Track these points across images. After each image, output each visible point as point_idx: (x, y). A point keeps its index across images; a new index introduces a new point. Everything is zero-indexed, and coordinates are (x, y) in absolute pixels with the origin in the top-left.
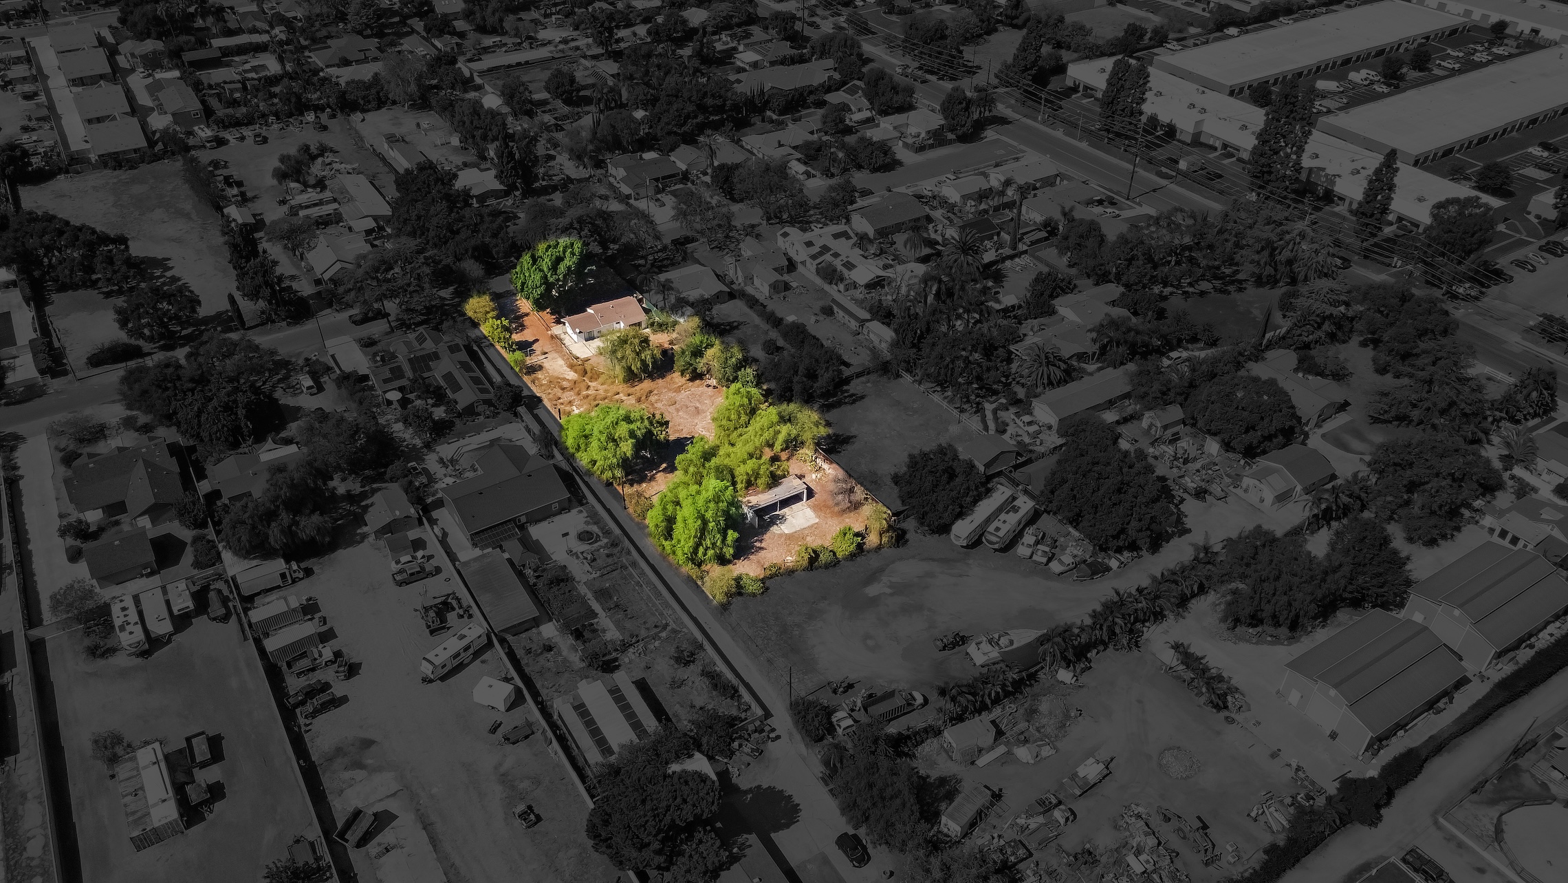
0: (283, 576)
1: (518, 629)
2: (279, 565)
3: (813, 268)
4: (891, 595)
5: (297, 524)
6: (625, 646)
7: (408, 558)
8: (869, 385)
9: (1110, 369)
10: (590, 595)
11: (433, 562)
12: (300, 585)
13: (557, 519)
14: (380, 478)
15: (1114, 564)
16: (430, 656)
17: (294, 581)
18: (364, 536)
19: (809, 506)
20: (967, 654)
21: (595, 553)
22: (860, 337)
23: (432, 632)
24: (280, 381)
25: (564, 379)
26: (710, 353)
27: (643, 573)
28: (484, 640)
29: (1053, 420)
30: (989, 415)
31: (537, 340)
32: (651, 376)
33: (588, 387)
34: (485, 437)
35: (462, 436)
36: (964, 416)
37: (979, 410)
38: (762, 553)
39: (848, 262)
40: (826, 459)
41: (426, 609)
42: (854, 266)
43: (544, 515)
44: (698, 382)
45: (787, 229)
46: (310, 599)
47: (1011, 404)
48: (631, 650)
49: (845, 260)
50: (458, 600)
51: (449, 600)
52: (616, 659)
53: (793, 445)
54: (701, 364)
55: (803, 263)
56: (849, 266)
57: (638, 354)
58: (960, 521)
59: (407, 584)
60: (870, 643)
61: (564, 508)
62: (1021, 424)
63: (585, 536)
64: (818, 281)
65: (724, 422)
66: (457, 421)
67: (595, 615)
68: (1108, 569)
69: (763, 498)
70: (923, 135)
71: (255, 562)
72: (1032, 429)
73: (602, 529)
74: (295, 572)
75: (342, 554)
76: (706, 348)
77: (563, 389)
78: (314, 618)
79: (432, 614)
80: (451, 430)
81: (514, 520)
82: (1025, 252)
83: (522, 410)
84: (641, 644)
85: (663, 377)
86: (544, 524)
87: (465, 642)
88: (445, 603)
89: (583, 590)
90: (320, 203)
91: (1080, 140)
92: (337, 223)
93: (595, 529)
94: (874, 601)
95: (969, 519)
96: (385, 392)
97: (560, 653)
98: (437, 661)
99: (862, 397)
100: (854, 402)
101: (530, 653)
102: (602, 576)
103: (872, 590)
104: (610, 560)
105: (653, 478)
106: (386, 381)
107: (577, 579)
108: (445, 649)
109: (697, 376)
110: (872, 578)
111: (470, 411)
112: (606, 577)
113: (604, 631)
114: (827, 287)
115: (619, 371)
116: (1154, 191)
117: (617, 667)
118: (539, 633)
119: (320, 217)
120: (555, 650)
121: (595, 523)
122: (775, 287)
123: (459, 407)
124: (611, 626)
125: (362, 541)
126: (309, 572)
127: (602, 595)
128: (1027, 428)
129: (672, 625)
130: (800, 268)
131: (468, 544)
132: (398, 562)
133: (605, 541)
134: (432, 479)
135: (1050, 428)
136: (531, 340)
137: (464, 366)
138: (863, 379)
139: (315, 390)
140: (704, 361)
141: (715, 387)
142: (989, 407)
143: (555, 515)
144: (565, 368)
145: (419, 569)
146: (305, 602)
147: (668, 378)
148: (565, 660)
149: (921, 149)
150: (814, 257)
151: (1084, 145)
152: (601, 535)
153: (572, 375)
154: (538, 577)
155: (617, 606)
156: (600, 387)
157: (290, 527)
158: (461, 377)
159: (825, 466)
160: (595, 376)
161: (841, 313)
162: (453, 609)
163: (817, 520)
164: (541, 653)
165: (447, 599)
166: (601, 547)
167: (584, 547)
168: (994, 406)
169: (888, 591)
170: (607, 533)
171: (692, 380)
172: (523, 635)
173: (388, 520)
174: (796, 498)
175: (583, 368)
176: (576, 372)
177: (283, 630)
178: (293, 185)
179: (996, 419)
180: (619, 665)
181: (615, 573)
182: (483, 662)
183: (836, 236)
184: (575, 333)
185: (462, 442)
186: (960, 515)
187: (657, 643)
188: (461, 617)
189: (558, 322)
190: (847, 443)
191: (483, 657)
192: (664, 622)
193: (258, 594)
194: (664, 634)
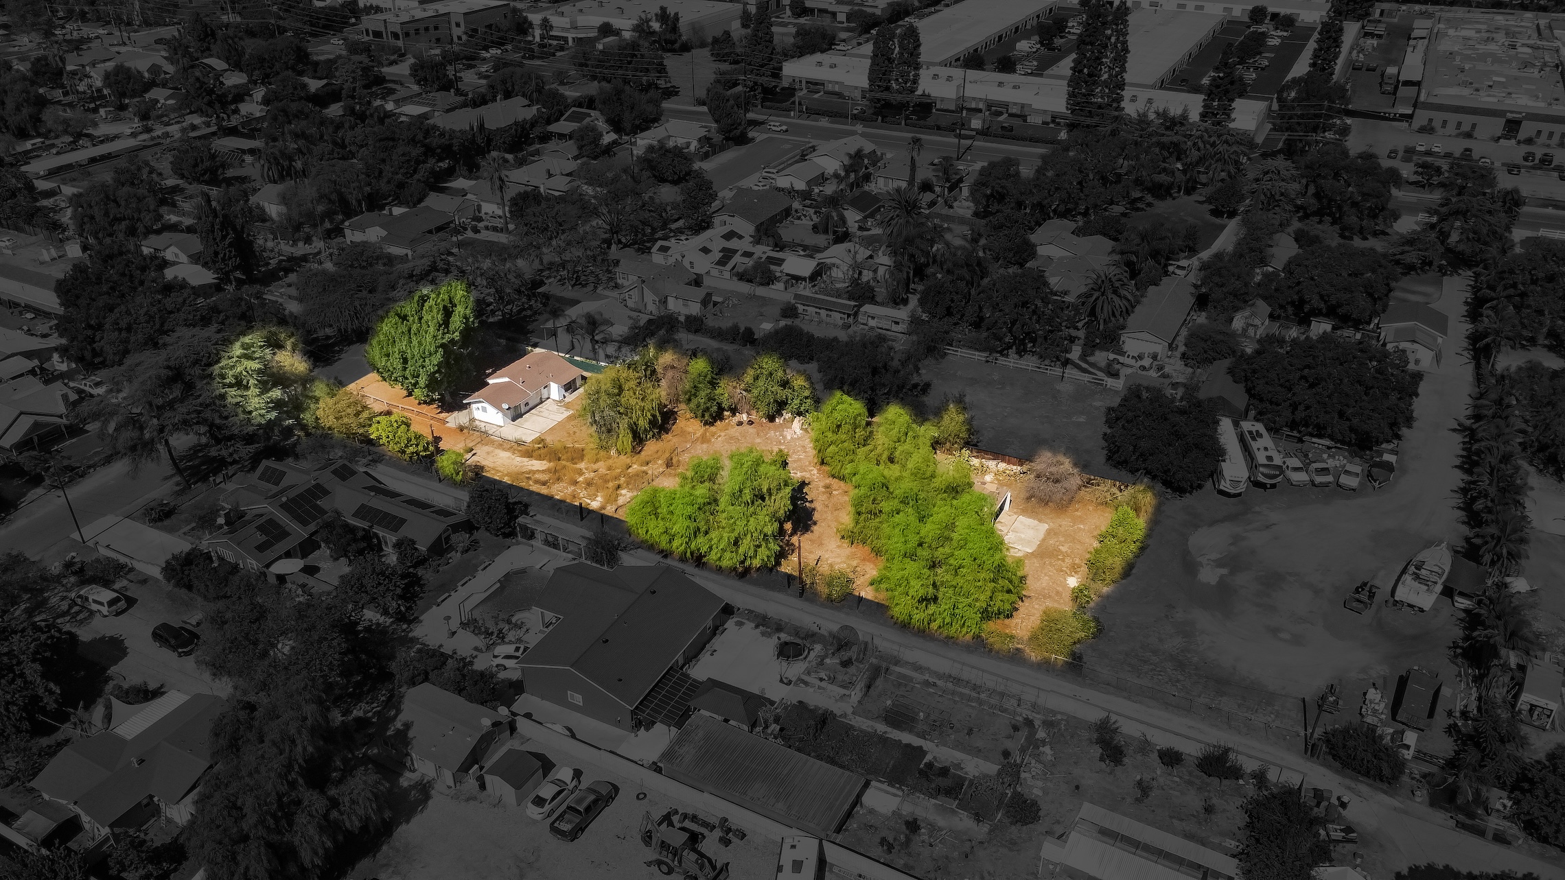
4: (1232, 574)
6: (1012, 771)
7: (551, 787)
10: (881, 728)
11: (587, 780)
15: (1389, 458)
18: (424, 788)
19: (1018, 514)
20: (1397, 602)
21: (825, 668)
25: (534, 472)
27: (918, 668)
29: (1160, 348)
30: (1084, 365)
32: (657, 433)
33: (579, 471)
34: (486, 578)
37: (1066, 362)
38: (1031, 584)
39: (768, 258)
40: (984, 455)
42: (781, 260)
43: (699, 645)
44: (720, 423)
45: (662, 243)
48: (1026, 775)
49: (765, 256)
52: (1020, 797)
55: (710, 273)
56: (775, 261)
58: (1224, 464)
59: (583, 830)
60: (1284, 635)
61: (717, 627)
62: (1132, 362)
63: (786, 652)
64: (744, 288)
66: (421, 571)
67: (921, 752)
68: (1392, 464)
70: (695, 143)
72: (1146, 363)
77: (545, 483)
80: (423, 586)
81: (675, 665)
83: (525, 520)
84: (1031, 760)
85: (669, 430)
86: (705, 657)
89: (863, 723)
91: (852, 124)
93: (786, 637)
94: (1226, 588)
95: (1228, 459)
96: (268, 566)
97: (935, 827)
102: (867, 693)
103: (1207, 577)
104: (853, 670)
107: (838, 712)
109: (716, 416)
110: (1189, 565)
111: (440, 548)
112: (873, 693)
113: (958, 766)
114: (761, 290)
115: (623, 434)
117: (1035, 807)
118: (873, 811)
120: (923, 824)
121: (779, 630)
124: (959, 755)
125: (427, 797)
127: (898, 718)
130: (708, 281)
132: (539, 802)
133: (819, 646)
134: (462, 661)
137: (379, 492)
141: (751, 423)
142: (1074, 358)
143: (708, 641)
144: (520, 459)
147: (678, 429)
148: (954, 833)
149: (709, 155)
151: (860, 128)
152: (803, 642)
153: (538, 464)
155: (934, 725)
158: (386, 507)
159: (986, 463)
160: (579, 455)
161: (811, 310)
162: (701, 835)
163: (1046, 526)
164: (910, 839)
167: (802, 666)
168: (1076, 353)
169: (1224, 571)
170: (812, 636)
171: (708, 423)
173: (471, 741)
175: (548, 452)
176: (540, 459)
179: (1094, 365)
180: (1035, 803)
181: (879, 682)
183: (726, 238)
184: (501, 410)
185: (457, 596)
187: (1048, 751)
188: (727, 841)
189: (452, 408)
192: (1020, 718)
194: (1041, 735)
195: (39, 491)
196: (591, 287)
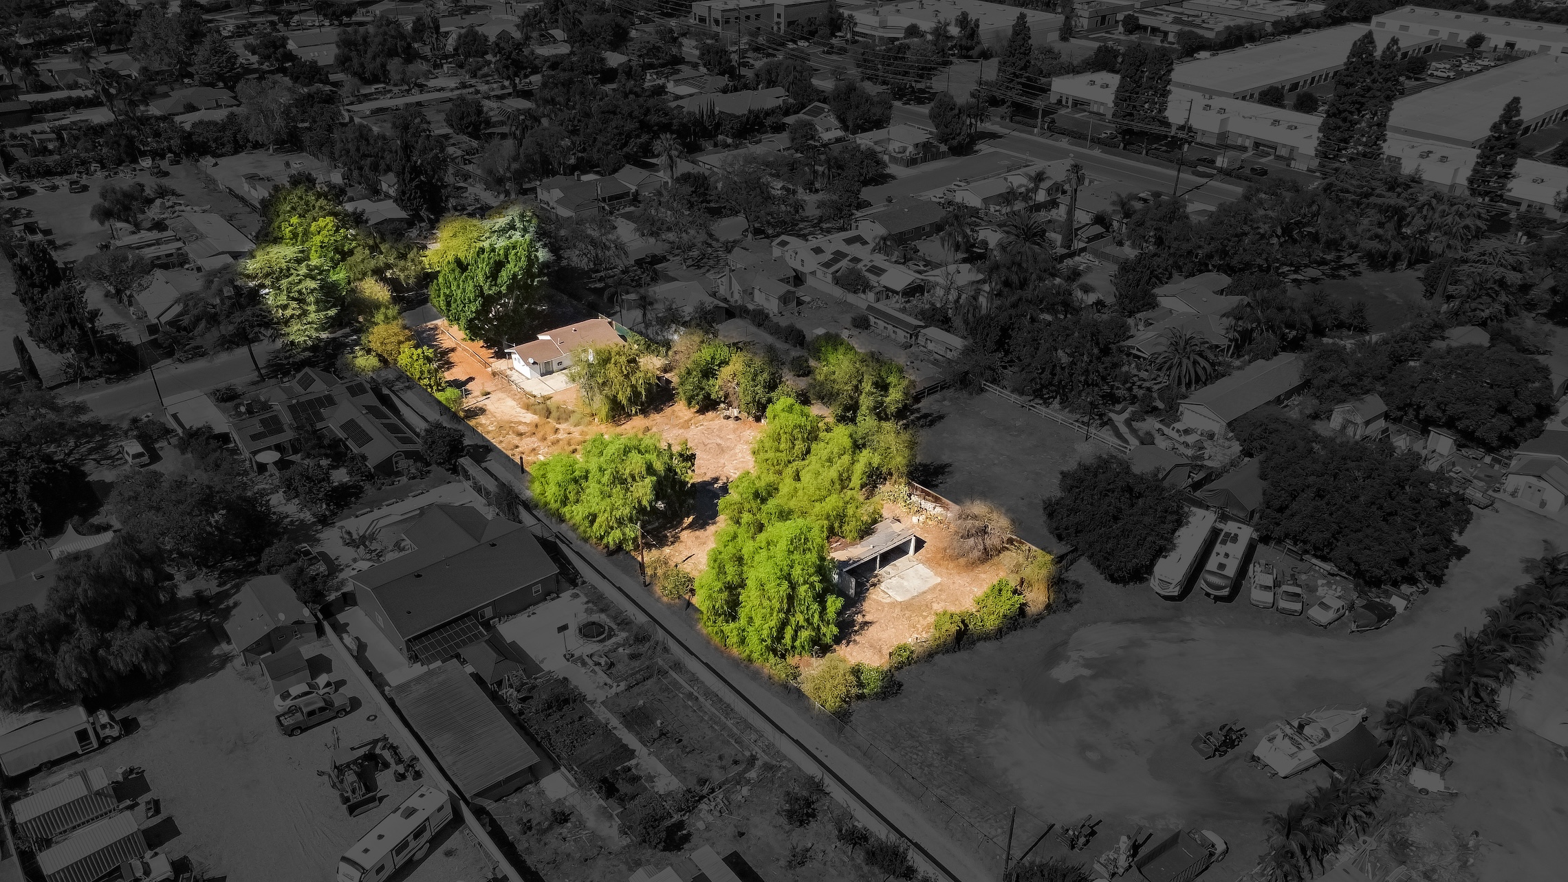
0: (82, 736)
1: (498, 791)
2: (77, 716)
3: (829, 278)
4: (1094, 677)
5: (107, 645)
6: (691, 801)
7: (304, 688)
8: (946, 403)
9: (1261, 362)
10: (615, 722)
11: (347, 692)
12: (114, 750)
13: (541, 608)
14: (251, 571)
15: (1398, 603)
16: (354, 853)
17: (103, 744)
18: (226, 659)
19: (920, 561)
20: (1255, 759)
21: (611, 655)
22: (913, 349)
23: (352, 810)
24: (90, 451)
25: (520, 423)
27: (694, 679)
28: (448, 813)
29: (1218, 426)
30: (1123, 429)
31: (471, 379)
32: (644, 412)
33: (557, 430)
34: (411, 504)
35: (375, 504)
36: (1092, 430)
37: (1106, 423)
38: (871, 632)
39: (873, 266)
40: (926, 496)
41: (340, 770)
42: (884, 271)
43: (520, 603)
44: (710, 414)
45: (783, 237)
46: (131, 771)
47: (1147, 412)
48: (703, 806)
49: (870, 264)
50: (394, 749)
51: (378, 751)
52: (680, 825)
53: (875, 478)
54: (715, 387)
55: (813, 273)
56: (877, 271)
58: (1161, 560)
59: (303, 730)
60: (1092, 755)
61: (550, 592)
62: (1174, 435)
63: (590, 631)
64: (838, 292)
66: (367, 486)
67: (631, 754)
68: (1392, 612)
69: (861, 551)
71: (31, 716)
72: (1191, 439)
73: (615, 618)
74: (104, 727)
75: (188, 691)
76: (719, 365)
77: (520, 434)
78: (137, 804)
79: (350, 777)
80: (357, 498)
81: (473, 614)
82: (1084, 250)
83: (465, 462)
84: (719, 794)
85: (658, 410)
86: (522, 618)
87: (415, 821)
88: (371, 757)
89: (603, 714)
90: (158, 242)
91: (1091, 148)
92: (181, 265)
93: (602, 618)
94: (1071, 690)
95: (1173, 556)
96: (255, 453)
97: (581, 825)
98: (368, 862)
99: (941, 417)
100: (932, 423)
101: (530, 828)
102: (629, 688)
103: (1063, 673)
104: (636, 664)
105: (676, 539)
106: (255, 437)
107: (589, 697)
108: (380, 837)
109: (708, 405)
110: (1054, 656)
111: (387, 469)
112: (636, 690)
113: (651, 779)
114: (851, 298)
115: (600, 404)
117: (687, 838)
118: (541, 793)
119: (158, 258)
120: (573, 819)
121: (602, 611)
122: (785, 299)
123: (370, 464)
124: (661, 768)
125: (222, 665)
126: (129, 726)
127: (636, 719)
128: (1182, 439)
129: (763, 758)
130: (810, 281)
131: (402, 659)
132: (285, 696)
133: (624, 635)
134: (334, 568)
135: (1211, 436)
136: (463, 378)
137: (371, 410)
138: (937, 396)
139: (146, 459)
140: (719, 382)
141: (737, 418)
142: (1119, 420)
143: (535, 604)
144: (519, 410)
145: (322, 704)
146: (120, 778)
147: (668, 411)
148: (594, 835)
150: (827, 265)
151: (1097, 152)
152: (614, 627)
153: (529, 417)
154: (523, 700)
155: (663, 734)
156: (572, 429)
157: (94, 651)
158: (367, 424)
159: (928, 505)
160: (564, 415)
161: (881, 324)
162: (386, 765)
163: (939, 580)
164: (550, 828)
165: (374, 748)
166: (619, 645)
167: (591, 647)
168: (1126, 415)
169: (1087, 672)
170: (625, 623)
171: (703, 410)
172: (514, 799)
173: (266, 630)
174: (900, 551)
175: (545, 408)
176: (535, 413)
177: (80, 831)
178: (119, 225)
179: (1134, 431)
180: (689, 835)
181: (649, 682)
182: (449, 854)
183: (849, 241)
184: (527, 364)
185: (377, 513)
187: (745, 791)
188: (401, 777)
189: (501, 355)
190: (943, 474)
191: (449, 844)
192: (747, 754)
193: (37, 771)
194: (752, 774)
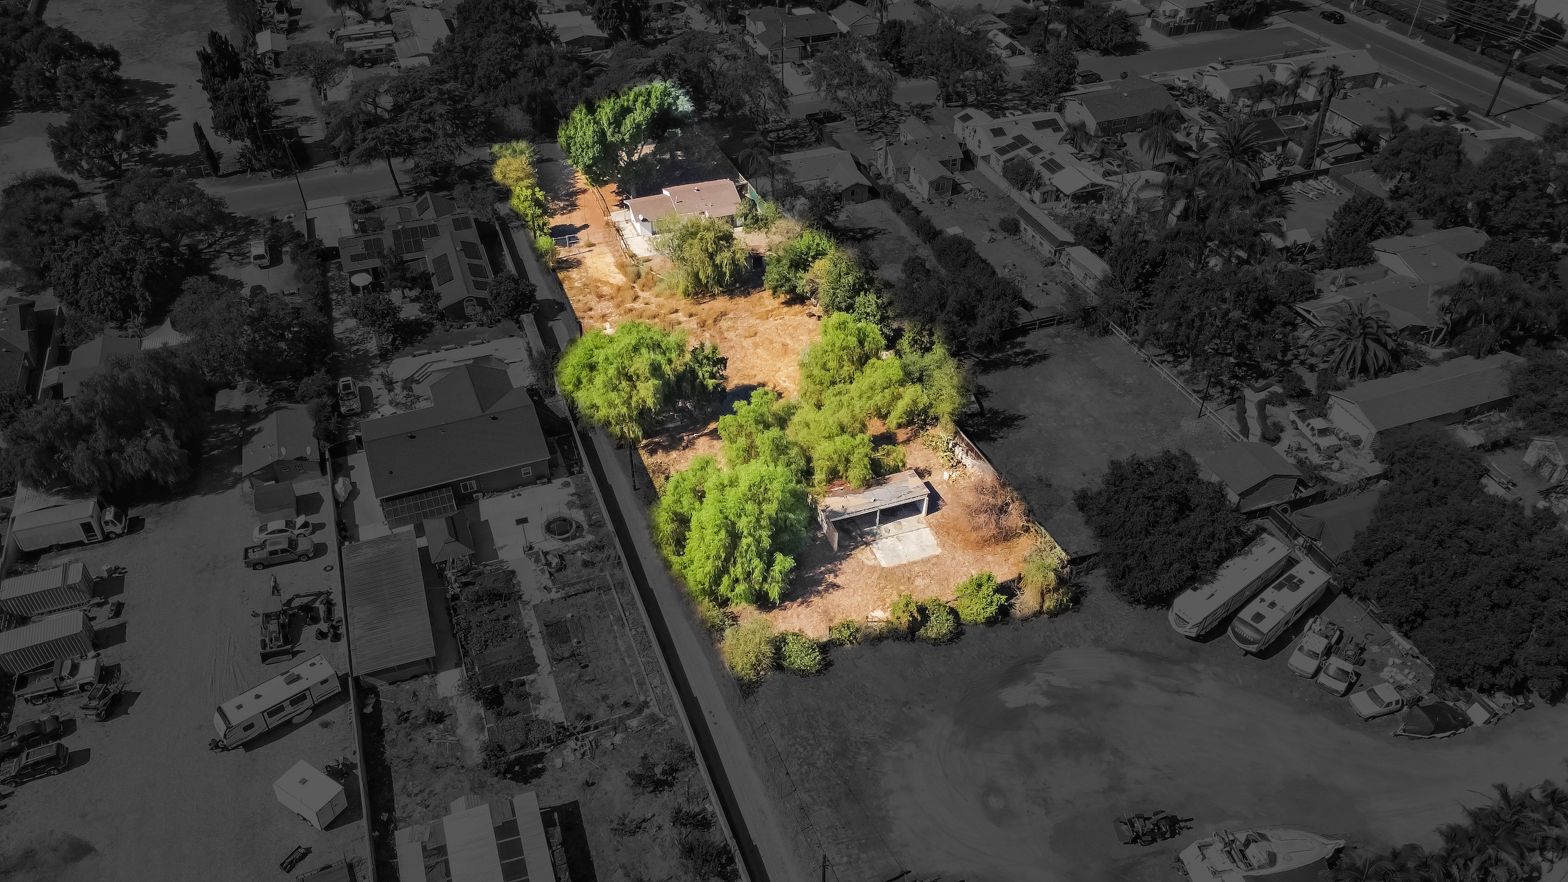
0: (87, 528)
1: (398, 674)
2: (85, 509)
3: (999, 166)
4: (1048, 710)
6: (563, 734)
7: (281, 524)
8: (1058, 340)
9: (1469, 359)
10: (535, 630)
11: (318, 537)
13: (528, 492)
15: (1477, 714)
17: (107, 537)
18: (239, 479)
19: (930, 525)
20: (1179, 860)
21: (567, 557)
22: (1054, 268)
23: (265, 657)
24: (230, 245)
25: (607, 283)
26: (820, 267)
28: (335, 687)
29: (1366, 432)
30: (1252, 412)
31: (586, 226)
32: (730, 292)
33: (636, 298)
34: (469, 352)
35: (437, 347)
36: (1210, 406)
37: (1235, 399)
38: (835, 596)
39: (1052, 161)
40: (969, 450)
41: (267, 617)
42: (1060, 167)
43: (511, 482)
44: (797, 308)
45: (970, 111)
46: (116, 569)
47: (1291, 397)
48: (571, 743)
49: (1049, 157)
50: (329, 605)
51: (317, 604)
52: (540, 757)
53: (920, 420)
54: (802, 282)
55: (986, 159)
56: (1053, 166)
57: (711, 256)
58: (1189, 593)
59: (265, 567)
60: (995, 802)
61: (544, 476)
62: (1307, 432)
63: (557, 527)
64: (1003, 185)
65: (817, 371)
66: (438, 326)
67: (534, 667)
68: (1466, 722)
69: (855, 503)
70: (1182, 14)
71: (54, 500)
72: (1326, 442)
73: (589, 517)
74: (107, 523)
76: (814, 258)
77: (600, 297)
78: (106, 603)
79: (273, 627)
80: (424, 336)
81: (454, 486)
82: (1325, 172)
83: (527, 319)
84: (592, 735)
85: (746, 294)
86: (506, 497)
87: (296, 688)
88: (307, 608)
89: (530, 620)
90: (376, 35)
91: (1413, 36)
93: (578, 516)
94: (1014, 718)
95: (1206, 590)
96: (352, 273)
97: (452, 731)
98: (236, 718)
99: (1044, 357)
100: (1030, 363)
101: (406, 720)
102: (565, 598)
103: (1015, 696)
104: (585, 572)
105: (690, 444)
106: (358, 258)
107: (525, 598)
108: (258, 697)
109: (797, 299)
110: (1016, 672)
111: (457, 312)
112: (571, 601)
113: (538, 699)
114: (1015, 194)
115: (681, 280)
116: (1528, 107)
117: (538, 773)
118: (433, 686)
119: (368, 52)
120: (448, 721)
121: (583, 507)
122: (938, 186)
123: (442, 305)
124: (553, 691)
125: (233, 485)
126: (135, 526)
127: (556, 631)
128: (1315, 440)
129: (654, 708)
130: (981, 166)
131: (379, 512)
132: (263, 529)
133: (590, 538)
134: (368, 403)
135: (1357, 443)
136: (578, 225)
137: (468, 249)
138: (1051, 330)
139: (266, 262)
140: (808, 276)
141: (817, 317)
142: (1252, 397)
143: (525, 484)
144: (613, 268)
145: (285, 546)
147: (755, 296)
148: (458, 745)
149: (1177, 31)
150: (1002, 151)
151: (1418, 43)
152: (586, 527)
153: (619, 279)
154: (466, 584)
155: (573, 655)
156: (653, 300)
157: (107, 454)
158: (457, 265)
159: (968, 461)
160: (650, 283)
161: (1030, 231)
162: (315, 620)
163: (938, 551)
164: (424, 725)
165: (314, 601)
166: (580, 548)
167: (553, 544)
168: (1263, 395)
169: (1043, 701)
170: (596, 525)
171: (788, 303)
172: (407, 686)
173: (270, 460)
174: (911, 509)
175: (636, 271)
176: (625, 274)
179: (1263, 417)
180: (543, 770)
181: (589, 595)
182: (325, 725)
183: (1039, 125)
184: (637, 220)
185: (434, 356)
186: (1193, 581)
187: (618, 739)
189: (622, 205)
190: (1009, 426)
191: (327, 717)
192: (642, 698)
193: (48, 550)
194: (634, 723)
195: (333, 162)
196: (874, 137)
